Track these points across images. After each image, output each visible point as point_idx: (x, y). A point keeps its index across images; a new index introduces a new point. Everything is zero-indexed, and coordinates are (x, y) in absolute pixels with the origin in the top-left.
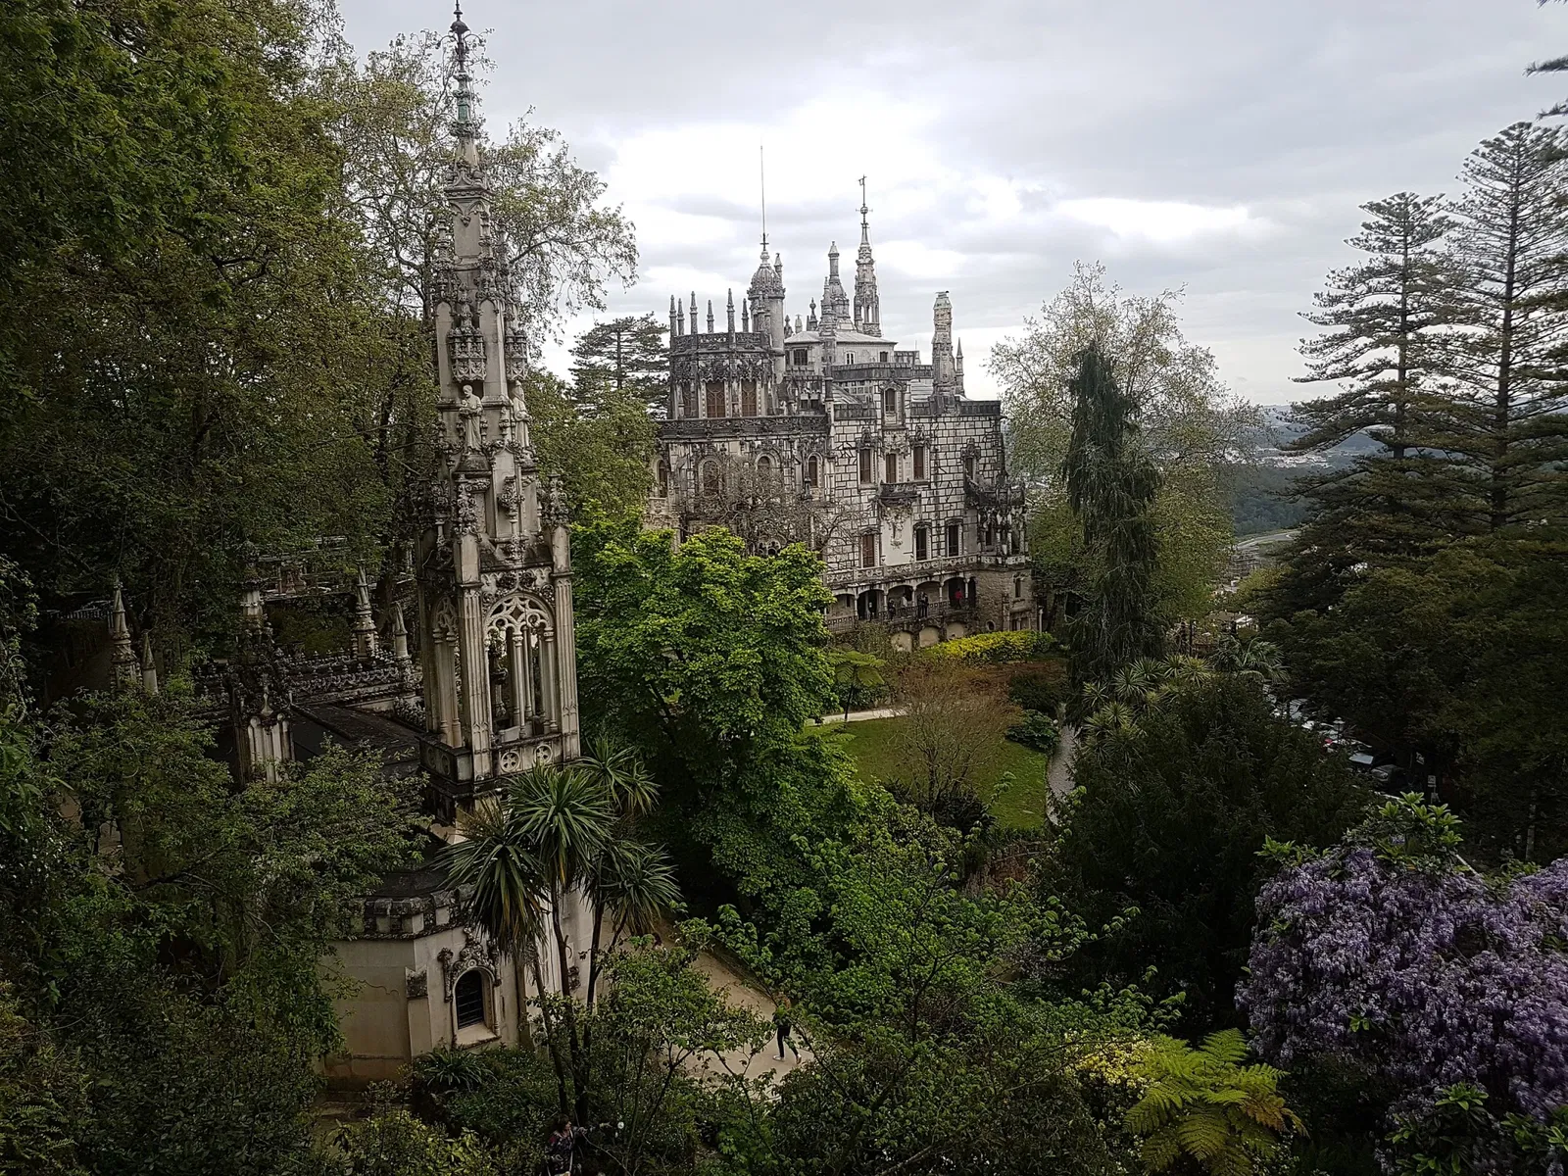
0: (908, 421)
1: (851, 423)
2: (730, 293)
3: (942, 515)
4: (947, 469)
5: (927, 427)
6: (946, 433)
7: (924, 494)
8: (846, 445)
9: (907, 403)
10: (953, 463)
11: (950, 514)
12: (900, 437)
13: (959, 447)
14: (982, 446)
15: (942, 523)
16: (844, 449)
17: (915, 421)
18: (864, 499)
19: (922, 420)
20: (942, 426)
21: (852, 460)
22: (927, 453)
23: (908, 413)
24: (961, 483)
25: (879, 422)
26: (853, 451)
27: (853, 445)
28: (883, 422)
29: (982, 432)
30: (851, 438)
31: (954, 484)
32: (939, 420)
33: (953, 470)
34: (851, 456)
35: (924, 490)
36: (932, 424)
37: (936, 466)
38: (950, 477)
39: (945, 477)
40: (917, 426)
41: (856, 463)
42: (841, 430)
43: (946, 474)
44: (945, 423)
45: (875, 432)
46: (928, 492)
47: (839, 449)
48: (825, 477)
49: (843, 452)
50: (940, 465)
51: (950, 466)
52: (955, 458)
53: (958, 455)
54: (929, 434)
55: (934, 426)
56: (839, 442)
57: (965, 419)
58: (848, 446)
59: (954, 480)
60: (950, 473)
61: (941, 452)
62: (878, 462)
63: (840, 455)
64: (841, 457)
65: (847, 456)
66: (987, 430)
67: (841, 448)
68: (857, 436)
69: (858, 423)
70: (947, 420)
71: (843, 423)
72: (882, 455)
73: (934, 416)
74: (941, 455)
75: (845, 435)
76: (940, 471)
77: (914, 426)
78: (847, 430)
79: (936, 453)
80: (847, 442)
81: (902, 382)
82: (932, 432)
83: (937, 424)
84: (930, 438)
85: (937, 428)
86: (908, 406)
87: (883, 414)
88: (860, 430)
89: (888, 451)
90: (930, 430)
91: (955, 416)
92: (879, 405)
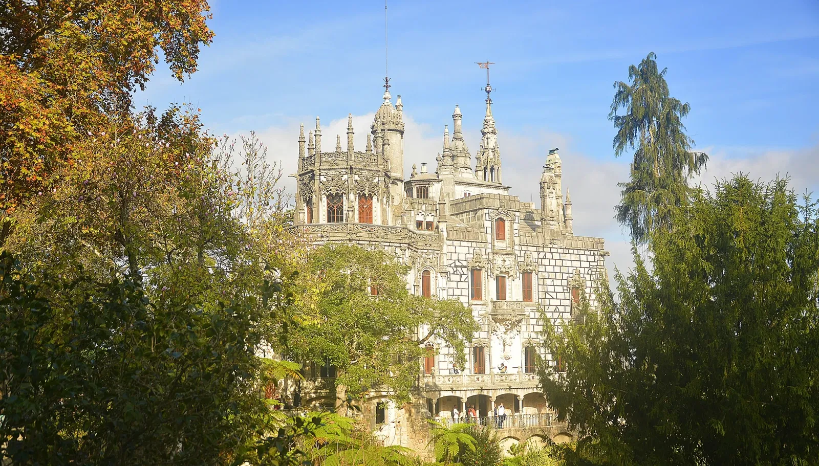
0: (516, 247)
1: (463, 244)
4: (554, 295)
5: (535, 255)
6: (553, 262)
7: (532, 315)
8: (458, 263)
9: (515, 232)
10: (560, 289)
12: (509, 261)
13: (565, 276)
14: (587, 277)
16: (456, 266)
17: (524, 248)
18: (475, 314)
19: (530, 248)
20: (549, 256)
21: (464, 277)
22: (534, 277)
23: (517, 240)
24: (568, 309)
25: (490, 246)
26: (465, 270)
27: (465, 263)
28: (493, 246)
29: (587, 264)
30: (462, 257)
31: (561, 309)
32: (546, 250)
33: (560, 296)
34: (462, 273)
35: (532, 311)
36: (539, 253)
37: (543, 291)
38: (557, 302)
39: (553, 302)
40: (525, 253)
41: (467, 280)
42: (452, 249)
43: (553, 299)
44: (552, 253)
45: (486, 255)
46: (536, 313)
47: (451, 266)
48: (438, 289)
49: (455, 269)
50: (548, 291)
51: (556, 292)
52: (562, 286)
53: (565, 283)
54: (537, 261)
55: (541, 255)
56: (451, 259)
57: (571, 251)
58: (460, 264)
59: (560, 305)
60: (557, 299)
61: (548, 278)
62: (488, 281)
63: (452, 272)
64: (454, 274)
65: (458, 273)
66: (591, 264)
67: (453, 265)
68: (468, 256)
69: (469, 244)
70: (553, 250)
71: (456, 243)
72: (492, 276)
73: (541, 246)
74: (549, 282)
75: (457, 254)
76: (548, 296)
77: (523, 252)
78: (459, 250)
79: (543, 279)
80: (459, 261)
81: (511, 213)
82: (540, 260)
83: (544, 253)
84: (538, 265)
85: (544, 257)
86: (517, 234)
87: (493, 239)
88: (471, 251)
89: (498, 273)
90: (538, 258)
91: (561, 248)
92: (489, 231)
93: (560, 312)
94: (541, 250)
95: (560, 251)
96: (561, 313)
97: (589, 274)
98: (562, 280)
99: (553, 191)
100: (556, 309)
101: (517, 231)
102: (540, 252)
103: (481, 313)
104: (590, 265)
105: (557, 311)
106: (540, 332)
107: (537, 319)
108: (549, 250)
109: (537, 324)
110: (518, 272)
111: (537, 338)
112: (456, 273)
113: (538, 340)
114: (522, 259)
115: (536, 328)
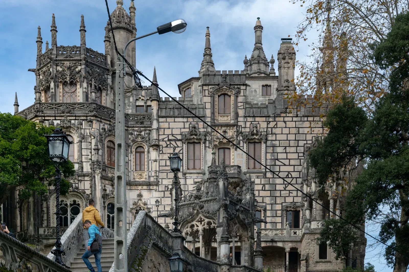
0: (240, 119)
1: (177, 119)
2: (54, 17)
3: (279, 200)
4: (287, 162)
5: (264, 125)
6: (286, 131)
7: (257, 181)
8: (171, 137)
9: (240, 104)
10: (294, 156)
11: (289, 200)
12: (231, 132)
13: (301, 143)
15: (279, 207)
16: (169, 140)
17: (249, 119)
19: (257, 119)
20: (281, 124)
21: (178, 149)
23: (241, 113)
25: (209, 119)
26: (179, 143)
27: (179, 137)
28: (213, 120)
30: (176, 132)
31: (294, 175)
32: (277, 119)
33: (292, 162)
34: (176, 146)
35: (258, 178)
36: (268, 122)
37: (273, 158)
38: (291, 169)
39: (283, 168)
40: (251, 124)
41: (181, 152)
42: (166, 125)
43: (285, 165)
44: (285, 122)
45: (203, 128)
46: (262, 179)
47: (164, 140)
48: (150, 162)
49: (168, 143)
50: (278, 158)
51: (290, 159)
52: (297, 152)
53: (302, 150)
54: (265, 131)
55: (272, 124)
56: (164, 134)
57: (310, 119)
58: (173, 138)
59: (294, 171)
60: (289, 165)
61: (279, 146)
62: (205, 152)
63: (165, 145)
64: (167, 147)
65: (172, 146)
67: (166, 139)
68: (183, 130)
69: (185, 120)
70: (286, 119)
71: (169, 120)
72: (210, 147)
73: (272, 116)
74: (279, 150)
75: (171, 130)
76: (278, 163)
77: (248, 124)
78: (172, 125)
79: (273, 147)
80: (173, 135)
81: (236, 87)
82: (270, 129)
83: (276, 123)
84: (267, 134)
85: (276, 126)
86: (242, 107)
87: (213, 113)
88: (187, 125)
89: (217, 143)
90: (267, 128)
91: (297, 116)
92: (208, 106)
93: (293, 178)
94: (271, 119)
95: (295, 119)
96: (295, 179)
98: (298, 146)
99: (290, 61)
100: (288, 175)
101: (242, 104)
102: (270, 122)
103: (196, 180)
105: (290, 176)
106: (267, 197)
107: (264, 185)
108: (282, 119)
109: (264, 189)
110: (241, 142)
111: (263, 202)
112: (169, 146)
113: (264, 204)
114: (248, 130)
115: (262, 193)
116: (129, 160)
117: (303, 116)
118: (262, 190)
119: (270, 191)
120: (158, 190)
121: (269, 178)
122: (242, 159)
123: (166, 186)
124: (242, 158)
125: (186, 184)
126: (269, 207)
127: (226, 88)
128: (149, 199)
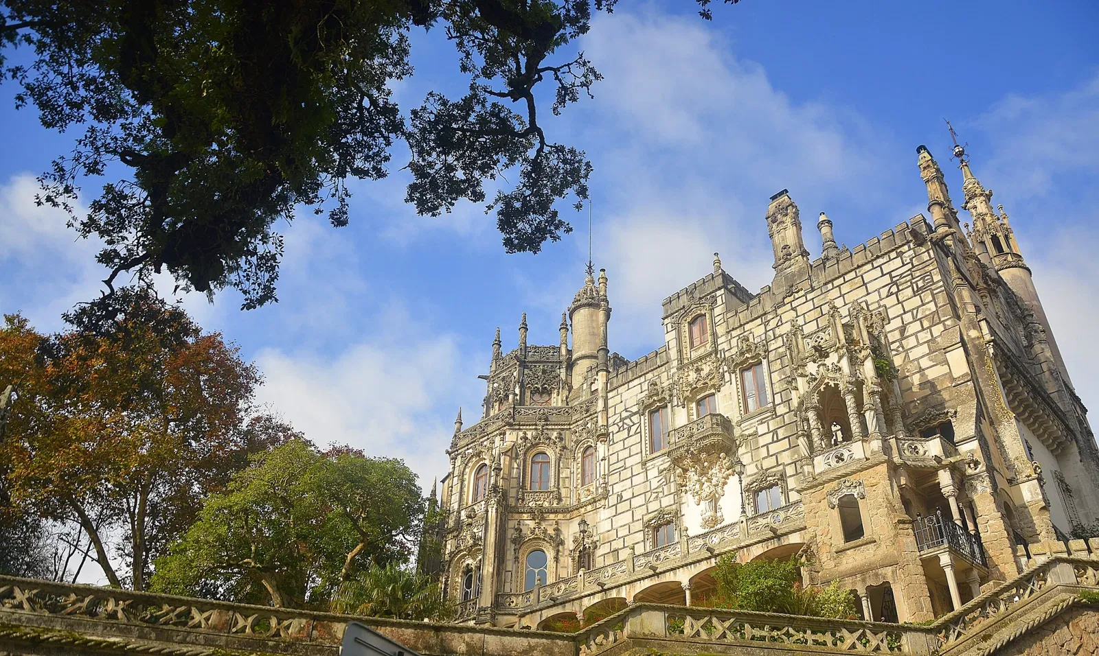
0: (721, 340)
1: (631, 384)
5: (760, 331)
7: (762, 429)
8: (624, 415)
9: (717, 319)
14: (890, 301)
16: (622, 420)
17: (735, 333)
18: (653, 473)
19: (747, 327)
20: (788, 316)
22: (763, 367)
23: (720, 329)
25: (676, 363)
26: (636, 418)
27: (635, 409)
28: (682, 361)
30: (630, 403)
32: (779, 312)
34: (631, 424)
35: (761, 423)
36: (766, 323)
40: (739, 338)
41: (639, 430)
42: (617, 400)
44: (794, 309)
45: (668, 379)
47: (615, 423)
48: (598, 464)
49: (621, 424)
54: (763, 338)
55: (772, 324)
56: (615, 415)
58: (628, 414)
62: (673, 415)
63: (616, 430)
64: (619, 431)
65: (625, 427)
66: (894, 274)
67: (618, 420)
68: (640, 396)
69: (642, 380)
70: (795, 304)
71: (621, 390)
72: (680, 403)
73: (770, 310)
75: (624, 403)
77: (734, 342)
78: (625, 396)
79: (780, 358)
80: (626, 410)
81: (708, 297)
82: (771, 333)
83: (779, 318)
84: (767, 343)
85: (780, 323)
86: (722, 321)
87: (680, 351)
88: (645, 387)
89: (688, 394)
90: (766, 331)
91: (813, 290)
92: (673, 344)
94: (770, 317)
95: (810, 296)
97: (892, 294)
101: (721, 317)
102: (769, 321)
103: (662, 468)
104: (892, 278)
106: (784, 451)
107: (775, 432)
108: (788, 307)
109: (775, 439)
110: (727, 375)
111: (778, 465)
112: (621, 429)
113: (781, 468)
114: (734, 351)
115: (774, 448)
116: (571, 473)
117: (826, 284)
118: (773, 442)
119: (788, 437)
120: (607, 507)
121: (783, 415)
122: (730, 402)
123: (618, 495)
124: (731, 399)
125: (647, 481)
126: (790, 471)
127: (695, 306)
128: (594, 526)
